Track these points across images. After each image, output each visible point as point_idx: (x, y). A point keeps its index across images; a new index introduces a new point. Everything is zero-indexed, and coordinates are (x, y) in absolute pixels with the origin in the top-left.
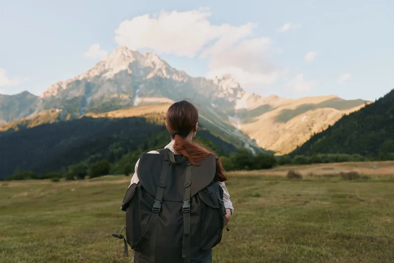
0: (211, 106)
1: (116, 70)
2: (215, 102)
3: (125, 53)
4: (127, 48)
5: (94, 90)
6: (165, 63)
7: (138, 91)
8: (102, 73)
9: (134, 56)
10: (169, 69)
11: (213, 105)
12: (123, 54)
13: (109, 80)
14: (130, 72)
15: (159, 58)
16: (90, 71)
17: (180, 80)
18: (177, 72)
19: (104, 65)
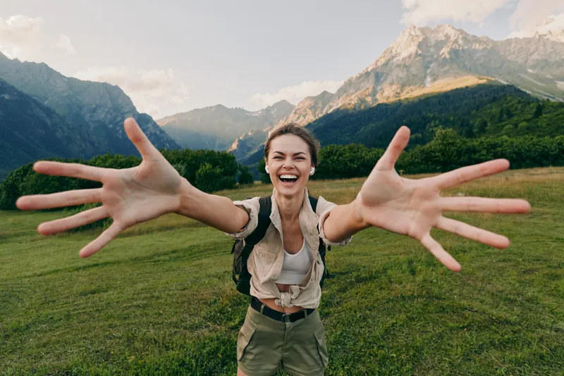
0: (526, 72)
1: (404, 54)
2: (533, 67)
3: (413, 33)
4: (415, 27)
5: (382, 79)
6: (462, 32)
7: (429, 71)
8: (389, 60)
9: (424, 34)
10: (466, 38)
11: (530, 71)
12: (411, 35)
13: (399, 66)
14: (420, 52)
15: (453, 28)
16: (378, 61)
17: (481, 47)
18: (477, 40)
19: (391, 52)
